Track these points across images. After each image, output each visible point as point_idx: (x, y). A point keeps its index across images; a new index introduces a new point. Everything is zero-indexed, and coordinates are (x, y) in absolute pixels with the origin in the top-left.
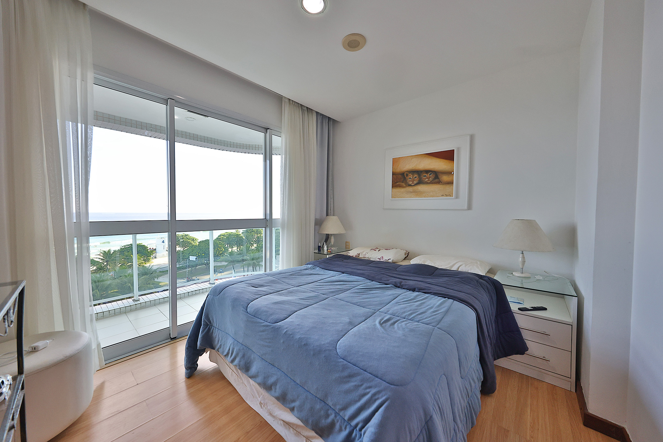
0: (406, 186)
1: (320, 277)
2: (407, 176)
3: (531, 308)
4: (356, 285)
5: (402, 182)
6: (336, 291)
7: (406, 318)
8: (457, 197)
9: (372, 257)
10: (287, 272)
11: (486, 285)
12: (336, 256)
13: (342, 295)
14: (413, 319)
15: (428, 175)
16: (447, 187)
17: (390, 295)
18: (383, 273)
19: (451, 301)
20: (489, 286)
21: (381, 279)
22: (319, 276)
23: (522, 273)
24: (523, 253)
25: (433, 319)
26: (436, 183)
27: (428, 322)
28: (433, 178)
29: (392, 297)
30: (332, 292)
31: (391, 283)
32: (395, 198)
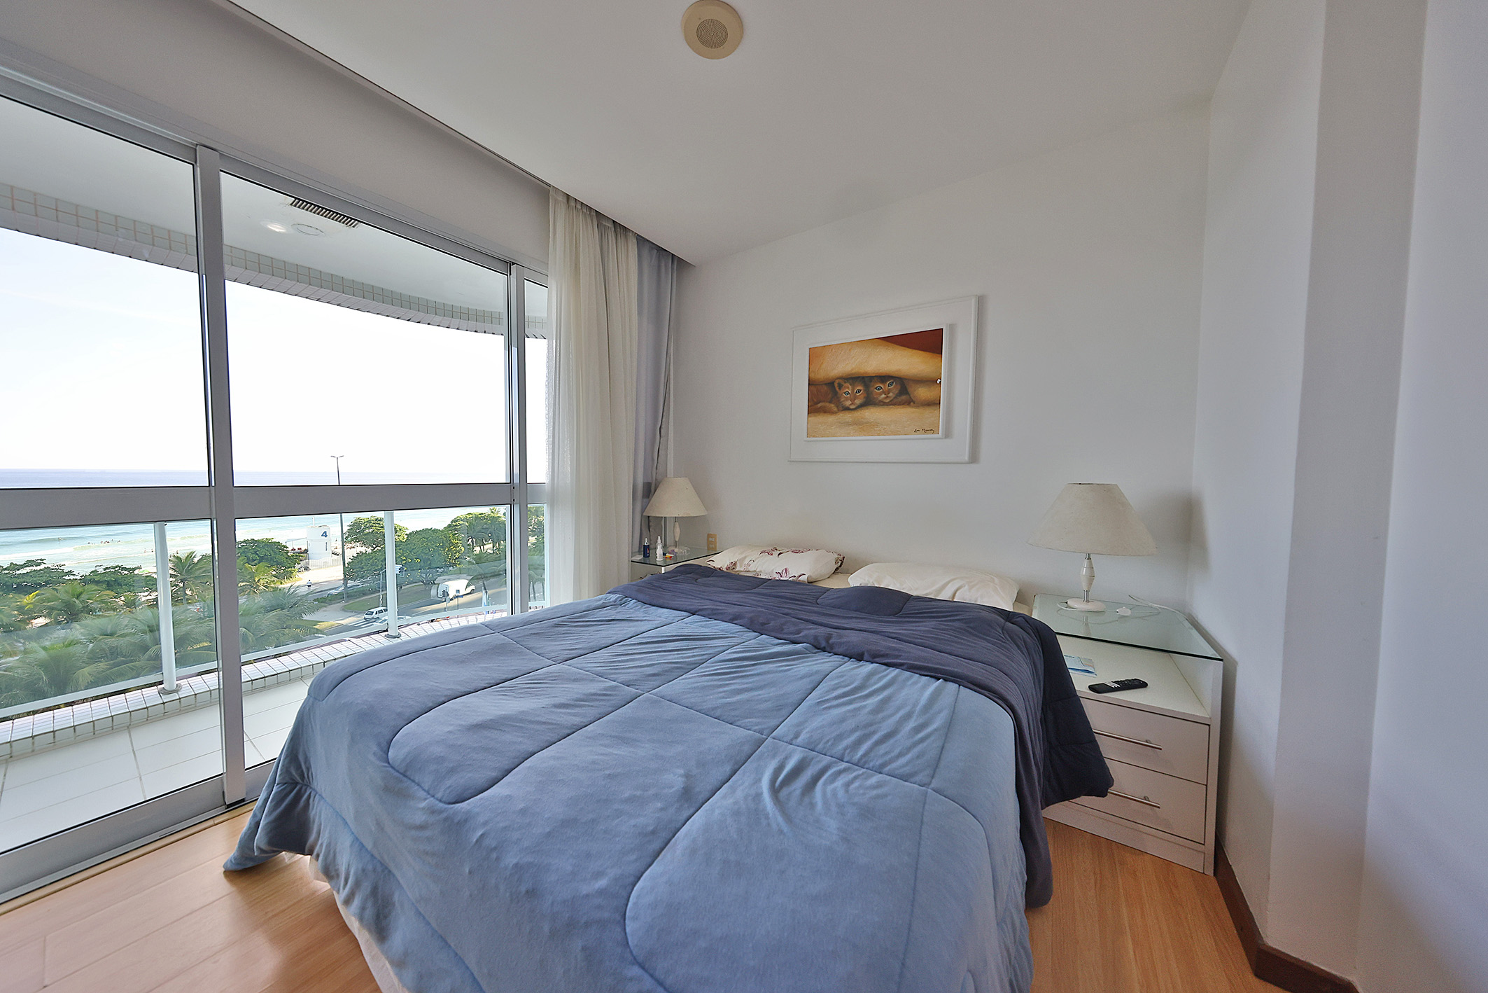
0: (839, 410)
1: (630, 629)
2: (840, 389)
3: (1116, 685)
4: (719, 649)
5: (830, 402)
6: (666, 671)
7: (845, 760)
8: (948, 435)
9: (762, 570)
10: (549, 616)
11: (1023, 637)
12: (682, 568)
13: (677, 686)
14: (865, 763)
15: (885, 387)
16: (927, 413)
17: (802, 678)
18: (786, 611)
19: (952, 687)
20: (1028, 640)
21: (781, 630)
22: (632, 624)
23: (1087, 601)
24: (1089, 558)
25: (918, 757)
26: (903, 404)
27: (907, 770)
28: (897, 392)
29: (805, 684)
30: (654, 675)
31: (804, 640)
32: (814, 436)
